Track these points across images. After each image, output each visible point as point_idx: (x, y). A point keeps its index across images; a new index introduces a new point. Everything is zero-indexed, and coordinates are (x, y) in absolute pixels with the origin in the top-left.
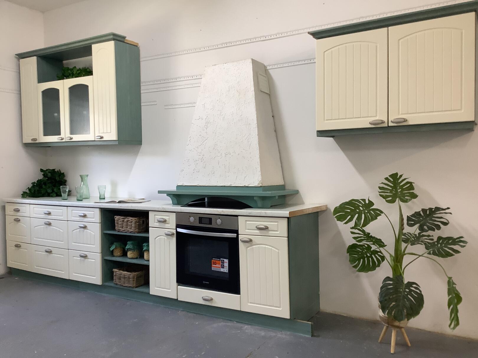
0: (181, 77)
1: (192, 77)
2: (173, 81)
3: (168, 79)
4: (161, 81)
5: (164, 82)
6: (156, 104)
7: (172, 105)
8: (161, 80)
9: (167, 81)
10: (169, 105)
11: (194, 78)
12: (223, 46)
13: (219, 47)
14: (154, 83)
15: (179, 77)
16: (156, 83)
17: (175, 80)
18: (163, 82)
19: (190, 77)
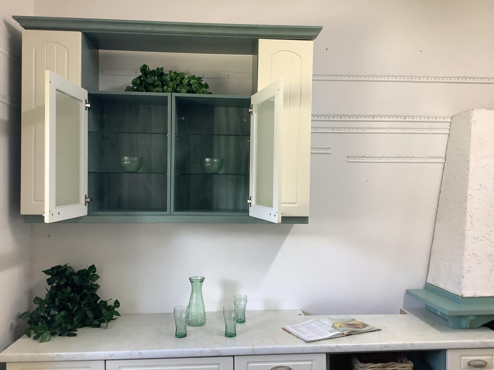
0: (384, 116)
1: (405, 118)
2: (367, 119)
3: (357, 116)
4: (342, 117)
5: (348, 119)
6: (330, 154)
7: (365, 157)
8: (344, 115)
9: (355, 119)
10: (357, 157)
11: (407, 119)
12: (460, 81)
13: (453, 80)
14: (327, 119)
15: (379, 116)
16: (331, 119)
17: (371, 119)
18: (346, 119)
19: (401, 117)
